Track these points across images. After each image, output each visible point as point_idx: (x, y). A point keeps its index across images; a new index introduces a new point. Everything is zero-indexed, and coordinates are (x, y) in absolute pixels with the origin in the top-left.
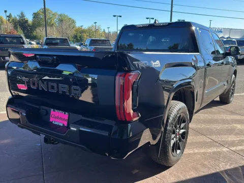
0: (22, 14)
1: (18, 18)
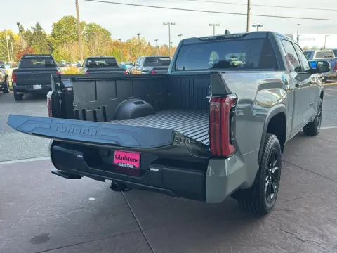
0: (38, 26)
1: (32, 31)
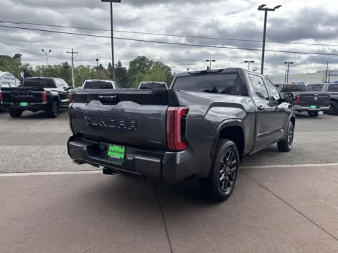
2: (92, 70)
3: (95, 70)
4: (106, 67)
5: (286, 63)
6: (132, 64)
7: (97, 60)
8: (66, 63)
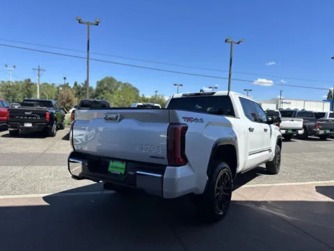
2: (58, 88)
3: (61, 89)
4: (72, 85)
5: (245, 90)
6: (100, 84)
7: (65, 78)
8: (29, 80)
